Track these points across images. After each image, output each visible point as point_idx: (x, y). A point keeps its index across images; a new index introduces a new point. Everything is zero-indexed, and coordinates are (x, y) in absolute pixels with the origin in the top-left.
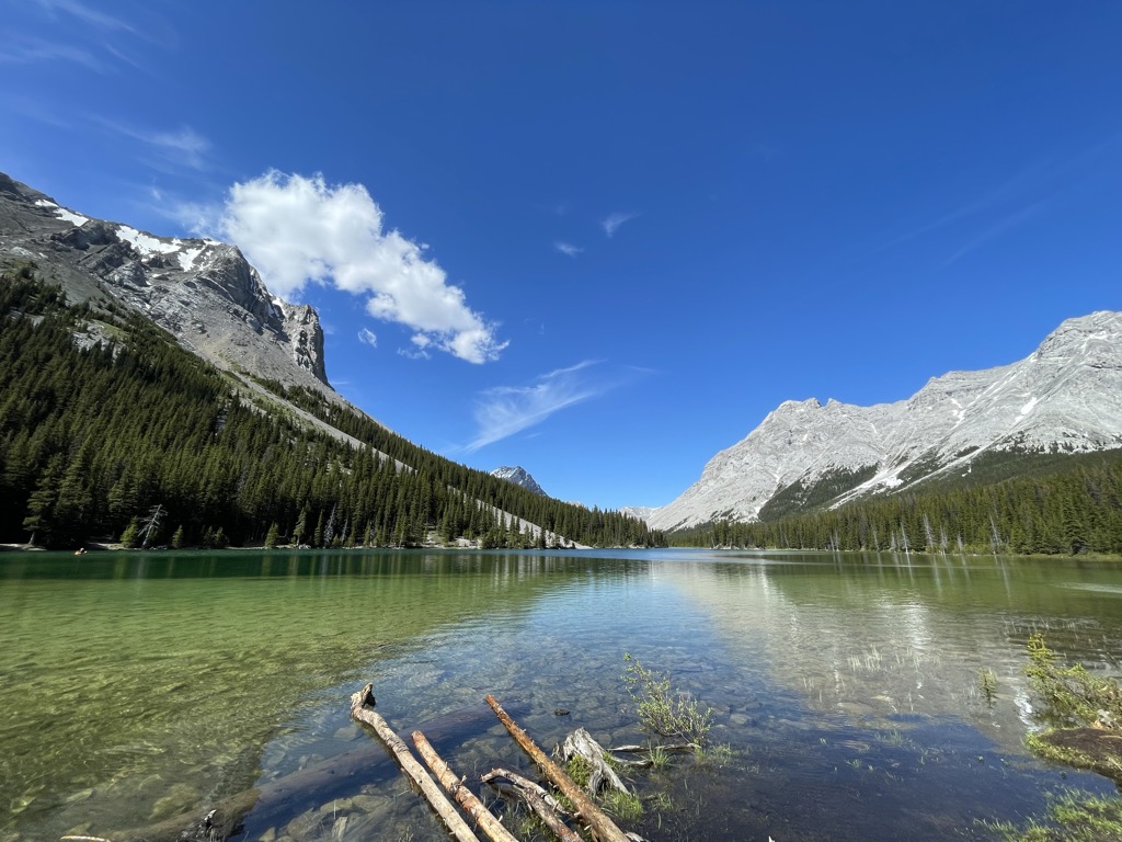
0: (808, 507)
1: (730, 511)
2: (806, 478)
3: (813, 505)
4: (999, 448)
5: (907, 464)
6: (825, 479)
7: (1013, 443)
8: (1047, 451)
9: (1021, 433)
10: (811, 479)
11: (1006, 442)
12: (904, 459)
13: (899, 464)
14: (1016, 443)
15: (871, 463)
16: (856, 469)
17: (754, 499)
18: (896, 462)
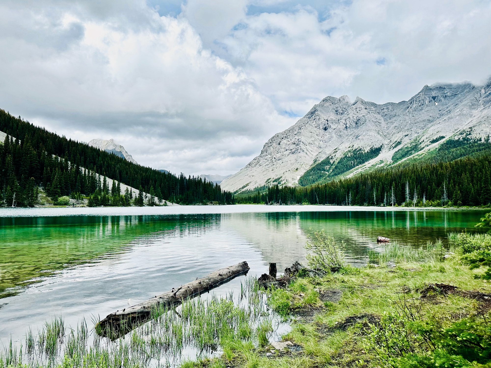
0: (333, 176)
1: (280, 178)
2: (333, 155)
3: (336, 175)
4: (456, 138)
5: (399, 147)
6: (346, 157)
7: (465, 134)
8: (483, 141)
9: (471, 128)
10: (337, 156)
11: (461, 134)
12: (399, 143)
13: (395, 147)
14: (467, 135)
15: (377, 146)
16: (367, 150)
17: (297, 169)
18: (394, 145)
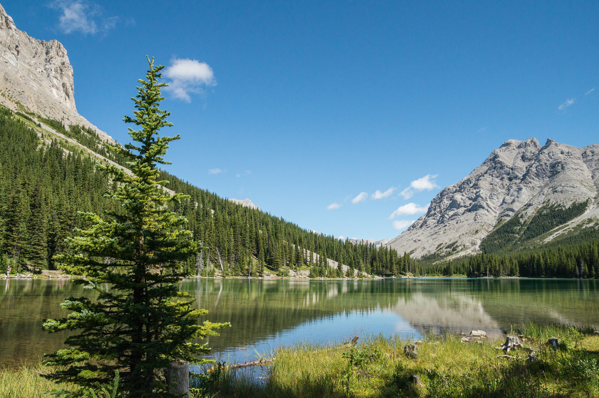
0: (525, 239)
2: (524, 212)
3: (529, 238)
6: (541, 214)
10: (529, 214)
15: (582, 200)
16: (569, 205)
17: (477, 232)
